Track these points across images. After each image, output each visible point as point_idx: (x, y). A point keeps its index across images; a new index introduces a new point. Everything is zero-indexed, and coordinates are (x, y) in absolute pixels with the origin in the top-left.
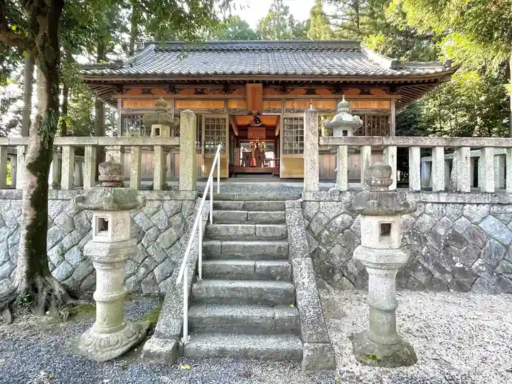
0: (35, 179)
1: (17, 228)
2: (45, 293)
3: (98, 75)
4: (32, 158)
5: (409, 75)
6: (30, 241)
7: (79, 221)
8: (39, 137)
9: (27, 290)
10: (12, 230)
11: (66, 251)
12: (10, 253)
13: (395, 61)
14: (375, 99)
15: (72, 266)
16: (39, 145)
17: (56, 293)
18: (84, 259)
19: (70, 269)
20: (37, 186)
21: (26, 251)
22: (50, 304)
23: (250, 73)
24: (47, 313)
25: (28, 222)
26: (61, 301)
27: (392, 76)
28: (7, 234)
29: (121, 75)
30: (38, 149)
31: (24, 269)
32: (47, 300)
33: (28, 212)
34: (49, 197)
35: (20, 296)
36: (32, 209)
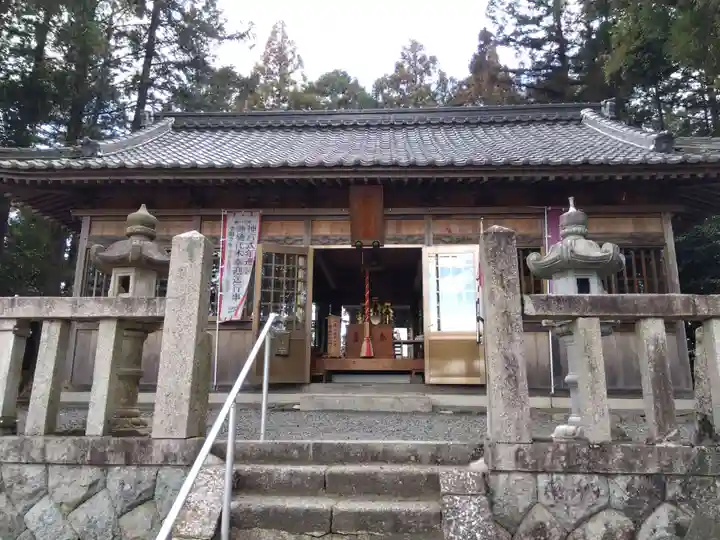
3: (40, 169)
5: (699, 162)
13: (665, 136)
14: (626, 214)
23: (358, 165)
27: (663, 166)
29: (88, 169)
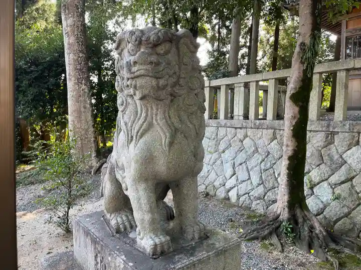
0: (297, 109)
1: (268, 155)
2: (306, 229)
4: (295, 88)
6: (292, 172)
7: (328, 155)
8: (302, 65)
9: (289, 220)
10: (264, 157)
11: (315, 185)
12: (263, 177)
15: (322, 202)
16: (302, 74)
17: (317, 232)
18: (337, 198)
19: (321, 206)
20: (299, 116)
21: (288, 181)
22: (313, 242)
24: (312, 251)
25: (290, 153)
26: (323, 241)
28: (260, 160)
30: (301, 79)
31: (286, 198)
32: (309, 236)
33: (289, 143)
34: (308, 128)
35: (284, 223)
36: (294, 140)
